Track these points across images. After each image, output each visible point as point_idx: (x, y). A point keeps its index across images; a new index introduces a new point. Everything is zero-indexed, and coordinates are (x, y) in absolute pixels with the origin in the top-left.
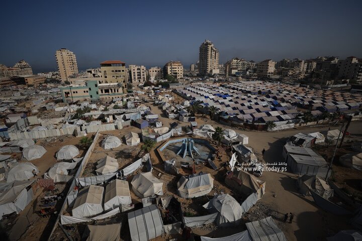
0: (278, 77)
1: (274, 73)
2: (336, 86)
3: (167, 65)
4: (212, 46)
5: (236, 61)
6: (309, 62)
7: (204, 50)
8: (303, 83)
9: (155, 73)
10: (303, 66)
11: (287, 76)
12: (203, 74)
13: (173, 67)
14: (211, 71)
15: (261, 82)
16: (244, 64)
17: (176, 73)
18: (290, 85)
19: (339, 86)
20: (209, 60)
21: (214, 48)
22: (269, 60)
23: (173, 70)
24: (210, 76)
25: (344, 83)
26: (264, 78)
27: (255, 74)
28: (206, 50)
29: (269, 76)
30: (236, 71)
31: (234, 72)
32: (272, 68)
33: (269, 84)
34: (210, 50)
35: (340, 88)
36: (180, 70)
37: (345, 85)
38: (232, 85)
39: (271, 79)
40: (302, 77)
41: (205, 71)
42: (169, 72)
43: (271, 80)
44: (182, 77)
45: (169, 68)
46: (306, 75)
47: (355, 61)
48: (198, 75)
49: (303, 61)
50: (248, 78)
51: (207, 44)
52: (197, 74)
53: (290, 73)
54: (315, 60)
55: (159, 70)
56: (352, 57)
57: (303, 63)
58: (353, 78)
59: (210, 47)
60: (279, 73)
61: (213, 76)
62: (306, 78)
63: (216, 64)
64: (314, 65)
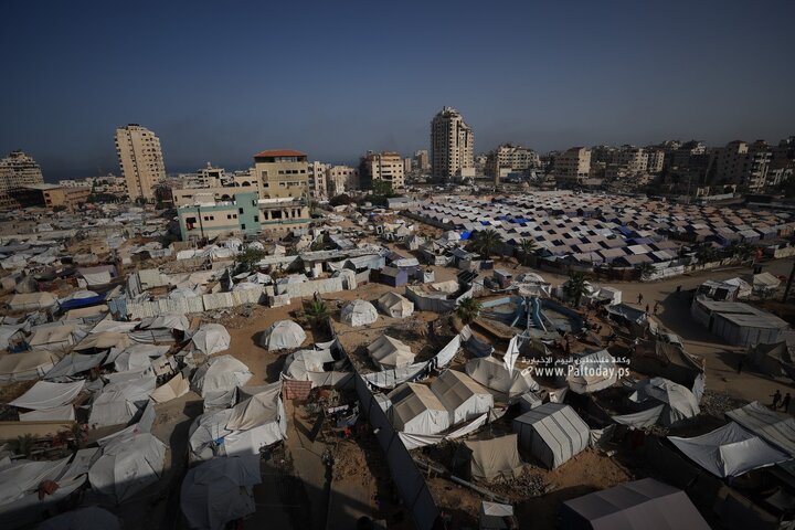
0: (598, 182)
1: (590, 175)
2: (714, 198)
3: (370, 159)
4: (459, 118)
5: (507, 150)
6: (651, 150)
7: (441, 129)
8: (653, 191)
9: (343, 178)
10: (641, 160)
11: (615, 179)
12: (441, 177)
13: (383, 163)
14: (459, 172)
15: (571, 193)
16: (523, 157)
17: (390, 177)
18: (631, 197)
19: (719, 197)
20: (454, 148)
21: (463, 124)
22: (579, 149)
23: (383, 169)
24: (458, 181)
25: (728, 191)
26: (572, 183)
27: (551, 177)
28: (448, 128)
29: (580, 180)
30: (509, 171)
31: (504, 173)
32: (584, 166)
33: (588, 196)
34: (454, 127)
35: (723, 200)
36: (397, 171)
37: (731, 195)
38: (519, 199)
39: (586, 186)
40: (645, 181)
41: (446, 172)
42: (375, 175)
43: (586, 189)
44: (403, 184)
45: (374, 165)
46: (652, 177)
47: (743, 149)
48: (429, 182)
49: (641, 150)
50: (538, 185)
51: (448, 115)
52: (427, 179)
53: (622, 174)
54: (661, 147)
55: (352, 170)
56: (739, 142)
57: (640, 153)
58: (742, 183)
59: (454, 121)
60: (600, 174)
61: (465, 182)
62: (653, 184)
63: (467, 159)
64: (661, 155)
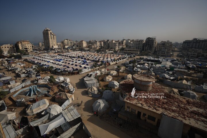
0: (88, 49)
1: (86, 47)
2: (109, 52)
3: (18, 43)
4: (51, 31)
5: (66, 41)
6: (100, 42)
7: (46, 34)
8: (98, 51)
9: (7, 49)
10: (98, 44)
11: (92, 48)
13: (23, 44)
14: (53, 47)
15: (80, 52)
16: (71, 43)
17: (27, 48)
18: (93, 52)
19: (110, 52)
20: (50, 40)
21: (52, 33)
22: (83, 41)
23: (23, 46)
24: (52, 49)
25: (112, 50)
26: (82, 50)
27: (78, 48)
28: (48, 34)
29: (84, 48)
30: (68, 46)
31: (66, 47)
32: (85, 45)
33: (84, 53)
34: (50, 34)
35: (111, 52)
36: (29, 46)
37: (112, 51)
38: (65, 54)
39: (85, 50)
40: (98, 48)
41: (49, 47)
42: (21, 48)
44: (32, 51)
45: (20, 45)
46: (99, 47)
47: (114, 42)
48: (44, 50)
49: (98, 41)
50: (74, 50)
51: (47, 30)
53: (93, 47)
54: (103, 41)
55: (11, 46)
56: (113, 40)
57: (98, 42)
58: (114, 48)
59: (49, 32)
60: (88, 47)
61: (54, 50)
63: (55, 43)
64: (103, 43)
